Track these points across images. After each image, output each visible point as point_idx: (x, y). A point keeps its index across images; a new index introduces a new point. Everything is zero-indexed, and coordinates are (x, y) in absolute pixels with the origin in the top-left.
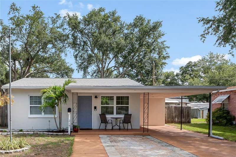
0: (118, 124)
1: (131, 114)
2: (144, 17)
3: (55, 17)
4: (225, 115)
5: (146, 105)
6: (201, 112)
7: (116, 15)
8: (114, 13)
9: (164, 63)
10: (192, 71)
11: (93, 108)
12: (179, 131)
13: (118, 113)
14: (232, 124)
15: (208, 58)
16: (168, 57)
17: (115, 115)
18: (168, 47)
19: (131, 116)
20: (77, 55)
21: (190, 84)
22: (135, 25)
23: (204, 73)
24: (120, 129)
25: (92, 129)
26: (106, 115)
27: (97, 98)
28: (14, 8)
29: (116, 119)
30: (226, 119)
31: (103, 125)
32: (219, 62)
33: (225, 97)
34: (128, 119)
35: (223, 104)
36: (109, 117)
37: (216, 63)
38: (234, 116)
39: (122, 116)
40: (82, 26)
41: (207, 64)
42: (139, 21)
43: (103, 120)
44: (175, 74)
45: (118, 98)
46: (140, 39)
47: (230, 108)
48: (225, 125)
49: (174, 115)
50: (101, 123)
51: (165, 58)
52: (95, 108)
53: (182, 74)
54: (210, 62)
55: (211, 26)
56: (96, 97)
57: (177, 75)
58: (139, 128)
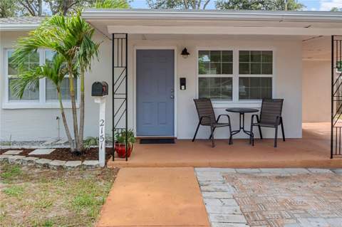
0: (247, 128)
1: (282, 100)
11: (177, 83)
17: (236, 103)
19: (282, 104)
24: (252, 141)
26: (212, 102)
27: (188, 54)
29: (242, 112)
31: (205, 129)
34: (272, 114)
36: (219, 106)
39: (256, 104)
43: (206, 116)
50: (200, 123)
52: (183, 82)
56: (185, 52)
58: (300, 136)
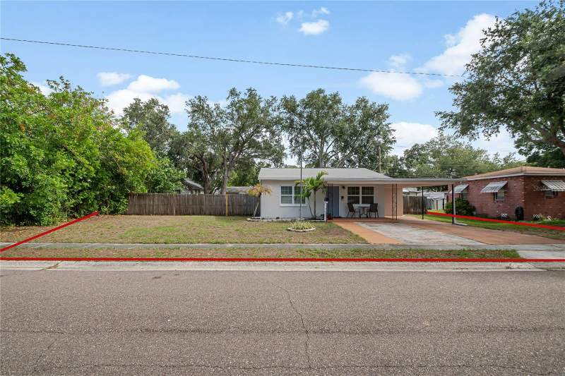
0: (366, 213)
1: (377, 204)
2: (367, 98)
3: (271, 99)
4: (464, 205)
5: (394, 195)
6: (435, 202)
7: (337, 98)
8: (335, 96)
9: (390, 148)
10: (420, 154)
11: (340, 198)
12: (421, 220)
13: (363, 203)
14: (472, 215)
15: (438, 140)
16: (395, 141)
17: (361, 205)
18: (394, 131)
20: (292, 139)
21: (419, 171)
22: (358, 107)
23: (434, 158)
24: (367, 217)
25: (340, 217)
26: (353, 204)
28: (233, 93)
29: (364, 208)
30: (465, 209)
31: (351, 213)
32: (451, 145)
33: (464, 187)
34: (374, 208)
35: (461, 194)
36: (355, 206)
37: (447, 146)
38: (474, 207)
39: (368, 205)
40: (299, 109)
41: (437, 146)
42: (362, 103)
43: (351, 209)
44: (399, 158)
45: (363, 188)
46: (363, 122)
47: (469, 198)
48: (465, 215)
49: (409, 205)
50: (349, 212)
51: (391, 142)
52: (342, 197)
53: (407, 159)
54: (441, 145)
55: (449, 121)
56: (344, 187)
57: (401, 160)
